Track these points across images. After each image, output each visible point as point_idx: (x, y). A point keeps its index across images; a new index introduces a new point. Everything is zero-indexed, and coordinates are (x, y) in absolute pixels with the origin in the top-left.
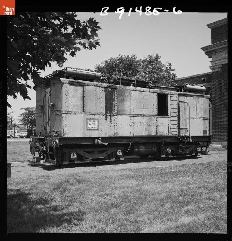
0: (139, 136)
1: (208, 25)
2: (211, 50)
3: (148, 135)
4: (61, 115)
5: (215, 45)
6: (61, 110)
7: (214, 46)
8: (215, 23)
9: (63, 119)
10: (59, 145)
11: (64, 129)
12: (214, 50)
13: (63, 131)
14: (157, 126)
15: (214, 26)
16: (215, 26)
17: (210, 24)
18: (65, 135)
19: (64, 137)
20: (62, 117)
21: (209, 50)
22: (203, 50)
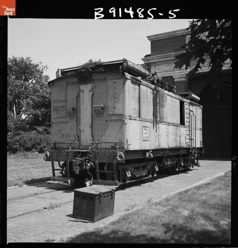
0: (171, 147)
1: (148, 37)
2: (152, 61)
3: (176, 147)
4: (124, 121)
5: (157, 58)
6: (123, 114)
7: (155, 58)
8: (155, 36)
9: (127, 126)
10: (125, 160)
11: (128, 139)
12: (154, 62)
13: (127, 142)
14: (180, 136)
15: (153, 39)
16: (155, 38)
17: (150, 36)
18: (129, 147)
19: (128, 149)
20: (126, 124)
21: (149, 62)
22: (143, 61)
